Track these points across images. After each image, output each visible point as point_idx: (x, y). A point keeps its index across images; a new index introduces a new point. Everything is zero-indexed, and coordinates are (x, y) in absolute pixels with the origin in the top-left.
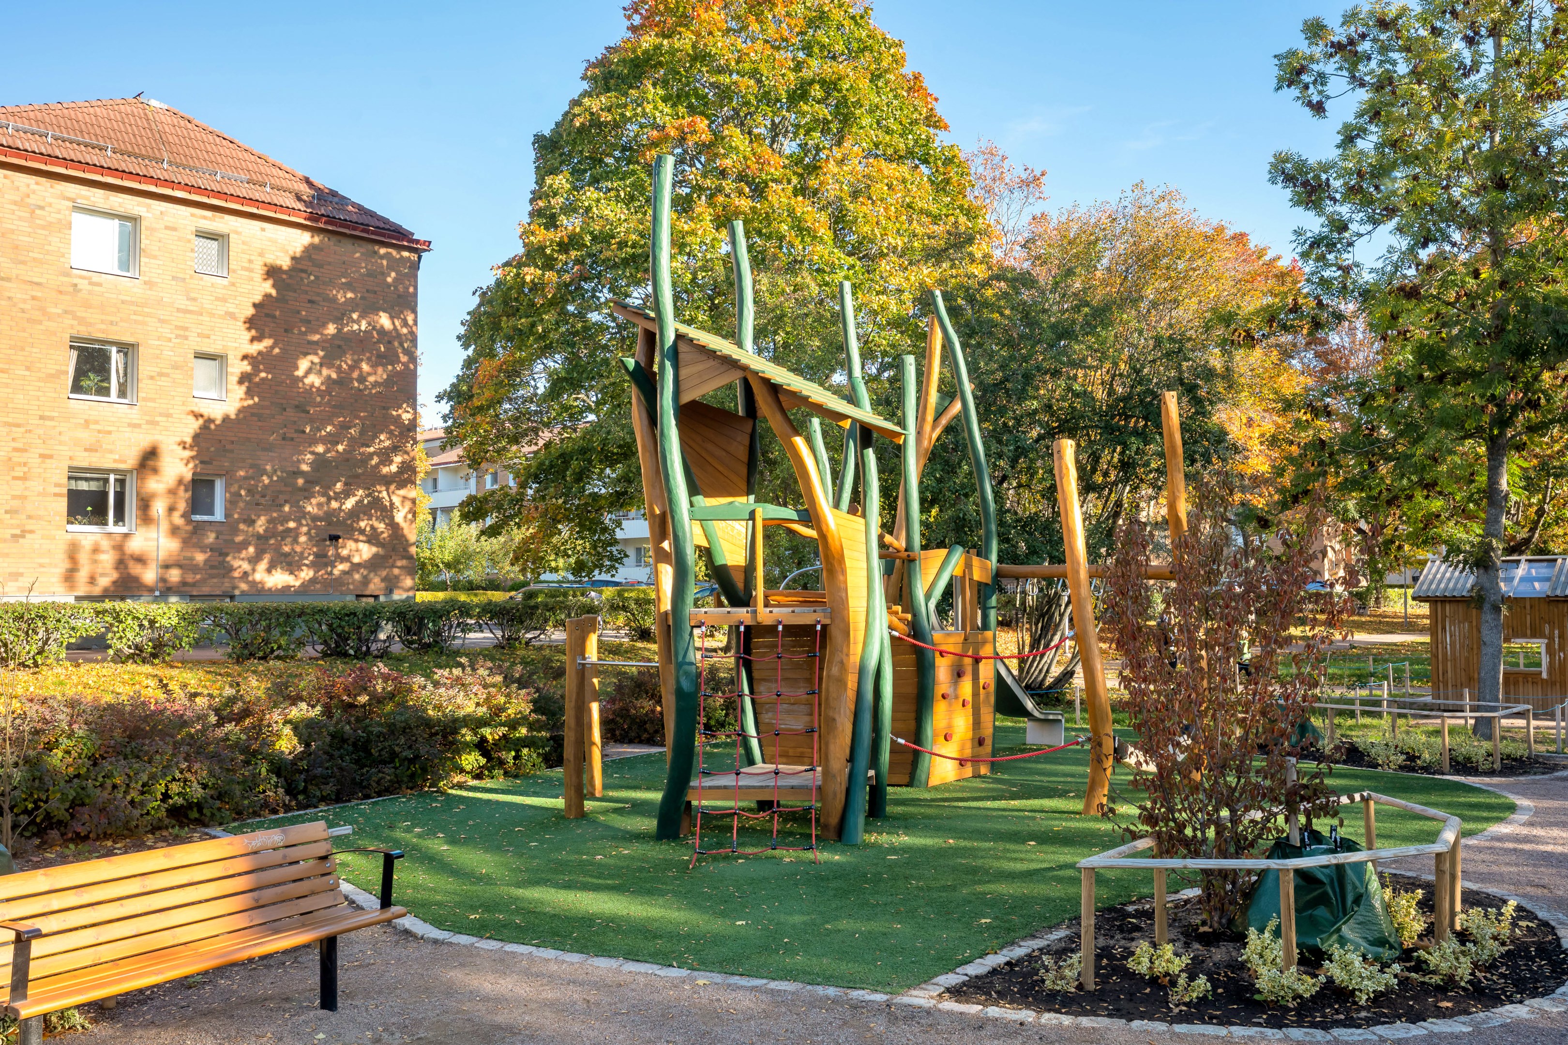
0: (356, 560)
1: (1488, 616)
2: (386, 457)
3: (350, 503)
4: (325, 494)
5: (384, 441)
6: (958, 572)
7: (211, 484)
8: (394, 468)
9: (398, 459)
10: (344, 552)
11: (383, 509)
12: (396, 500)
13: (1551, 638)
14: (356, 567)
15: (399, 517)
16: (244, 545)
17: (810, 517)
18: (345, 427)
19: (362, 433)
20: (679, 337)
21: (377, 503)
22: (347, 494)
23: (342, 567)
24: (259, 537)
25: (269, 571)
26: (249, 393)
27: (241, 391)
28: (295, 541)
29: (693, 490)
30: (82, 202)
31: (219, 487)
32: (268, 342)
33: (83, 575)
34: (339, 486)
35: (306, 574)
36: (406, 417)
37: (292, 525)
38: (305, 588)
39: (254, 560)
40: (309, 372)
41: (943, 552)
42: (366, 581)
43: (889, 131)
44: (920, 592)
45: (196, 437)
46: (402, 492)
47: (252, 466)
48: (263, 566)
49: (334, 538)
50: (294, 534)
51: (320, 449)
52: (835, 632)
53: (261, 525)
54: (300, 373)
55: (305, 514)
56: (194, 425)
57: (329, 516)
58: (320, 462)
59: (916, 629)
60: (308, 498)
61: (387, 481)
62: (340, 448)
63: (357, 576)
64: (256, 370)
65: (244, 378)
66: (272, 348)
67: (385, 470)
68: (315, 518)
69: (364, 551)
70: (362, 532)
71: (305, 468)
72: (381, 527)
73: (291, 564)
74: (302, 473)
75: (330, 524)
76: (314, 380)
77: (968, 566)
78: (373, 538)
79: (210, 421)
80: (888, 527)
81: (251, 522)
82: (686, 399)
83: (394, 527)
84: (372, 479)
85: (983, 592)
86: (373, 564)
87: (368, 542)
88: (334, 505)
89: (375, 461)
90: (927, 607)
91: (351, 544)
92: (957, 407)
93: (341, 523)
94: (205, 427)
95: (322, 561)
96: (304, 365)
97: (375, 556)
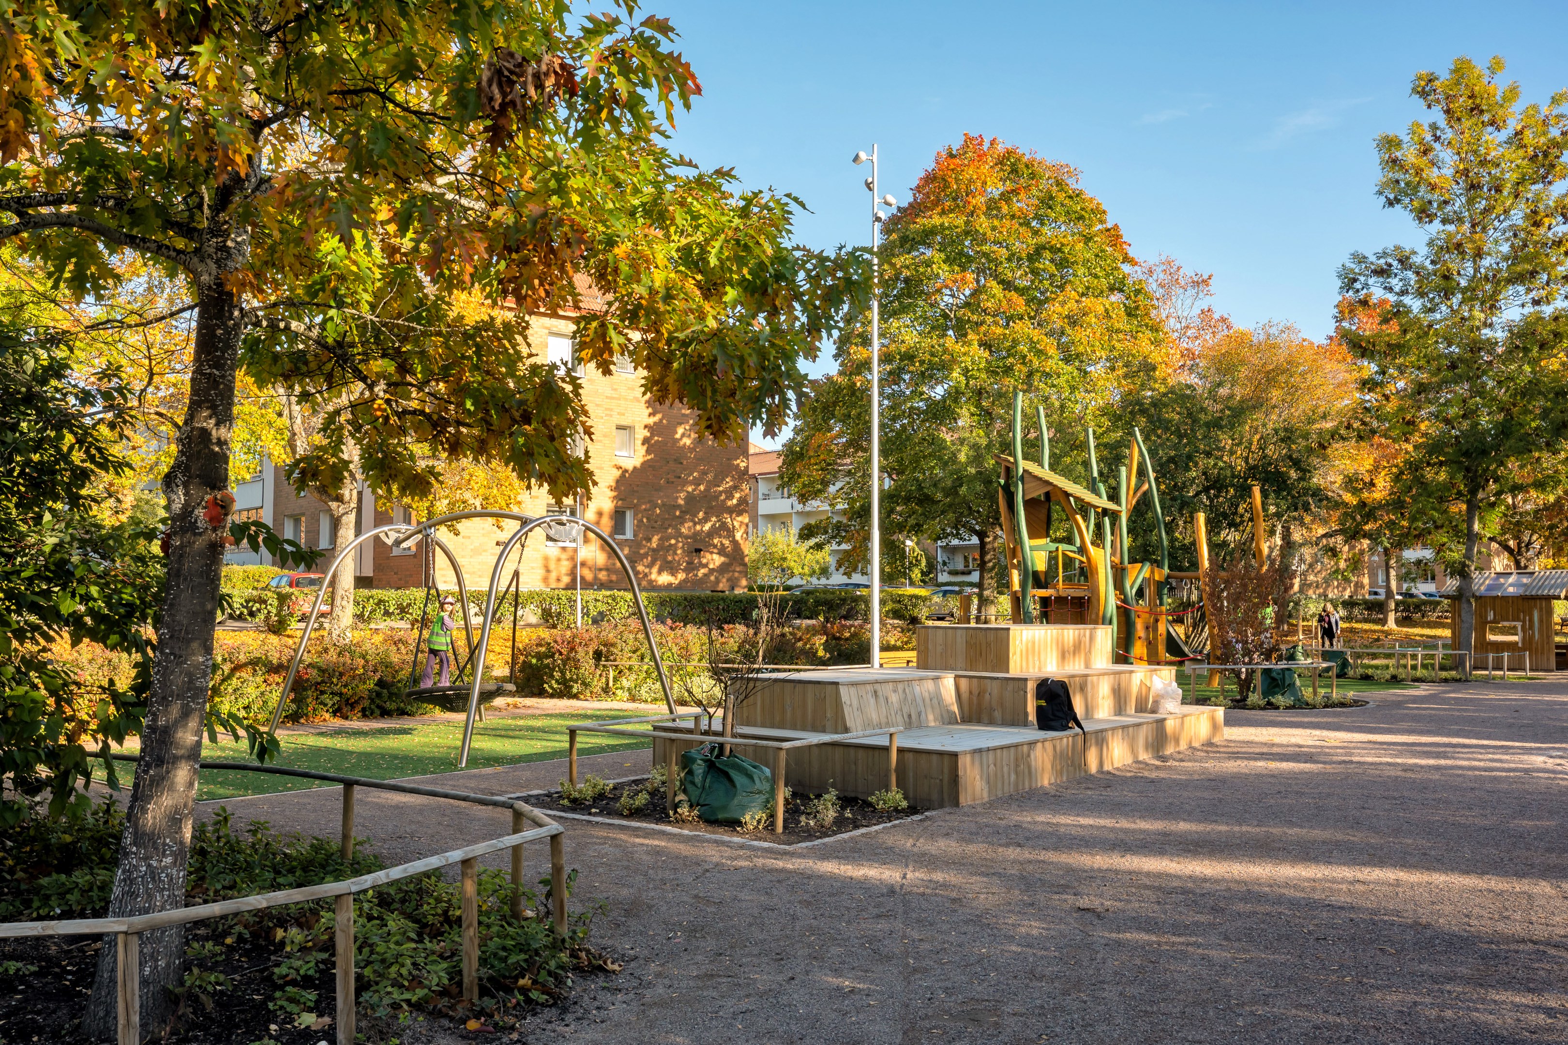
0: (711, 566)
1: (1465, 605)
2: (730, 496)
3: (707, 527)
4: (693, 521)
5: (728, 483)
6: (1147, 575)
7: (624, 513)
8: (735, 501)
9: (737, 495)
10: (704, 561)
11: (728, 530)
12: (736, 524)
13: (1524, 622)
14: (712, 571)
15: (738, 536)
16: (645, 555)
17: (1082, 550)
18: (704, 473)
19: (716, 476)
20: (1025, 471)
21: (724, 526)
22: (706, 520)
23: (702, 572)
24: (654, 550)
25: (660, 572)
26: (648, 452)
27: (642, 450)
28: (675, 553)
29: (1030, 538)
30: (555, 330)
31: (629, 516)
32: (658, 417)
33: (553, 575)
34: (701, 515)
35: (681, 576)
36: (743, 465)
37: (673, 541)
38: (680, 586)
39: (650, 566)
40: (683, 435)
41: (1139, 565)
42: (718, 581)
43: (1096, 276)
44: (1128, 586)
45: (617, 482)
46: (739, 519)
47: (650, 502)
48: (655, 570)
49: (698, 551)
50: (673, 548)
51: (690, 489)
52: (1094, 600)
53: (655, 542)
54: (678, 436)
55: (681, 535)
56: (618, 473)
57: (695, 536)
58: (690, 498)
59: (1125, 601)
60: (682, 523)
61: (731, 511)
62: (702, 488)
63: (712, 578)
64: (652, 435)
65: (645, 441)
66: (661, 420)
67: (729, 503)
68: (687, 537)
69: (715, 560)
70: (715, 546)
71: (681, 502)
72: (726, 542)
73: (672, 569)
74: (679, 506)
75: (695, 541)
76: (687, 441)
77: (1152, 572)
78: (722, 552)
79: (626, 471)
80: (1113, 554)
81: (649, 540)
82: (1027, 498)
83: (735, 543)
84: (722, 509)
85: (1160, 586)
86: (723, 569)
87: (719, 553)
88: (698, 527)
89: (723, 497)
90: (1131, 592)
91: (708, 556)
92: (1146, 487)
93: (702, 541)
94: (623, 476)
95: (691, 567)
96: (680, 431)
97: (723, 564)
